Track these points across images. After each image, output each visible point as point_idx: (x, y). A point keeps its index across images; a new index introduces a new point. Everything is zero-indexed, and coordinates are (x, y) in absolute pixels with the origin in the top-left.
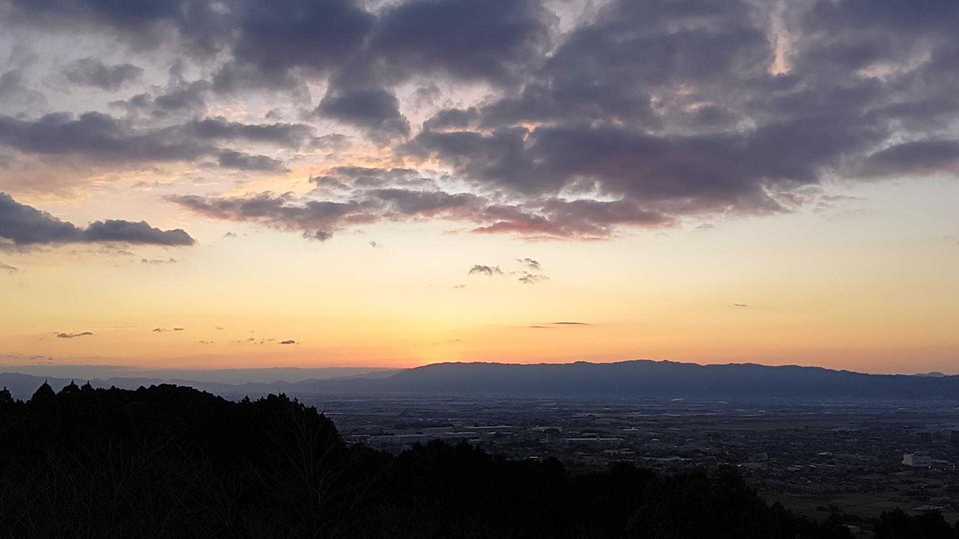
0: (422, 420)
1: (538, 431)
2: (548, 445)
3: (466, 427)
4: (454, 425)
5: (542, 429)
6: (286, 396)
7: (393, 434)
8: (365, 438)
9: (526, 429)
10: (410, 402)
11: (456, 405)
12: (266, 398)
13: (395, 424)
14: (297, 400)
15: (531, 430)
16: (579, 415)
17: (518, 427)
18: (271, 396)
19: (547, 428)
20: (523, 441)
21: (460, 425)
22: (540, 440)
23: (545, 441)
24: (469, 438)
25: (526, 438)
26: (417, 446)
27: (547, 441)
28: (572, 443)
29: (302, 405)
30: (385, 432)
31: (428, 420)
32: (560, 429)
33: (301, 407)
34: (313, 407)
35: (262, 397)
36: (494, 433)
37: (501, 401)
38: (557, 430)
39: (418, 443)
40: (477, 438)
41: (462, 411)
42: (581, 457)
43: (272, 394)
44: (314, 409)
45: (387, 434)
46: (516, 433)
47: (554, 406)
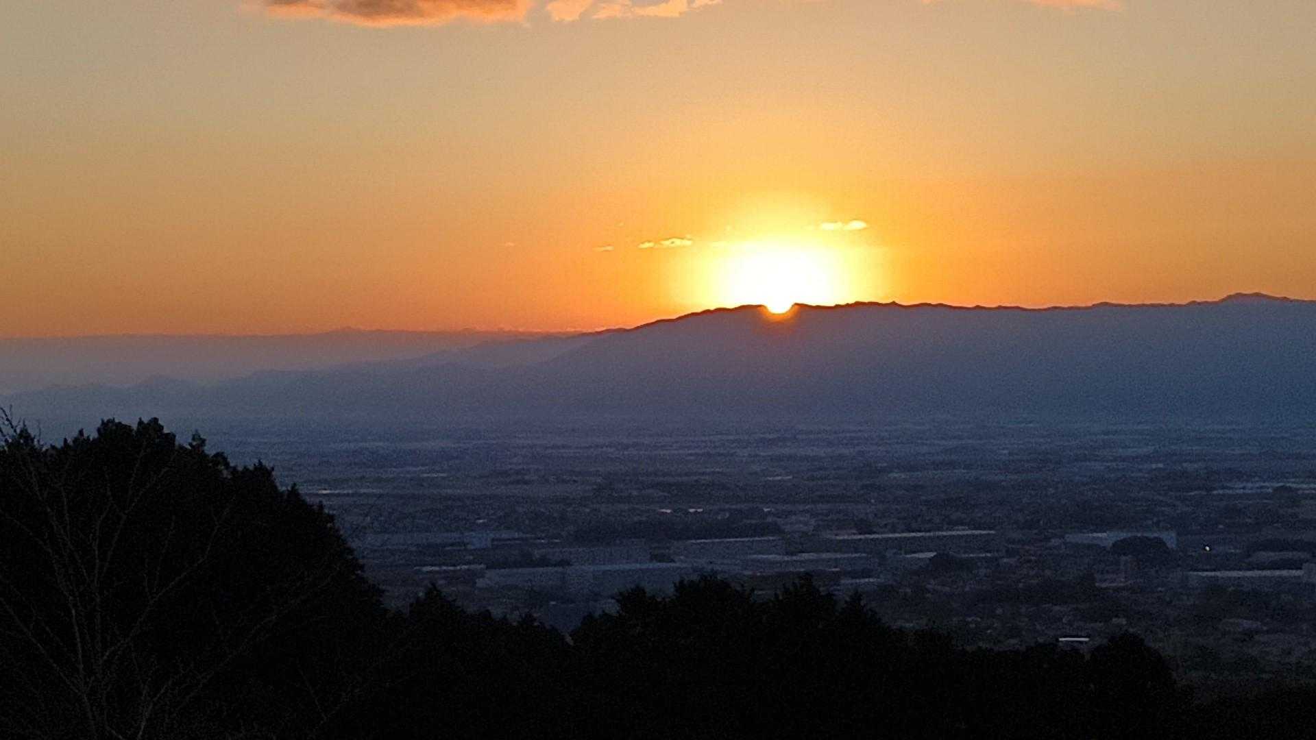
0: (669, 511)
1: (1089, 547)
2: (1125, 594)
3: (828, 535)
4: (788, 528)
5: (1107, 538)
6: (161, 428)
7: (564, 563)
8: (470, 578)
9: (1048, 539)
10: (627, 447)
11: (790, 457)
12: (94, 435)
13: (572, 528)
14: (203, 441)
15: (1065, 543)
16: (1238, 488)
17: (1017, 535)
18: (111, 430)
19: (1123, 535)
20: (1034, 582)
21: (805, 528)
22: (1098, 576)
23: (1113, 581)
24: (837, 576)
25: (1048, 573)
26: (634, 599)
27: (1120, 582)
28: (1215, 588)
29: (220, 458)
30: (537, 554)
31: (692, 510)
32: (1170, 538)
33: (218, 463)
34: (260, 468)
35: (81, 432)
36: (932, 554)
37: (955, 443)
38: (1160, 542)
39: (638, 592)
40: (866, 573)
41: (812, 478)
42: (1249, 635)
43: (111, 421)
44: (262, 473)
45: (544, 562)
46: (1009, 553)
47: (1147, 458)
